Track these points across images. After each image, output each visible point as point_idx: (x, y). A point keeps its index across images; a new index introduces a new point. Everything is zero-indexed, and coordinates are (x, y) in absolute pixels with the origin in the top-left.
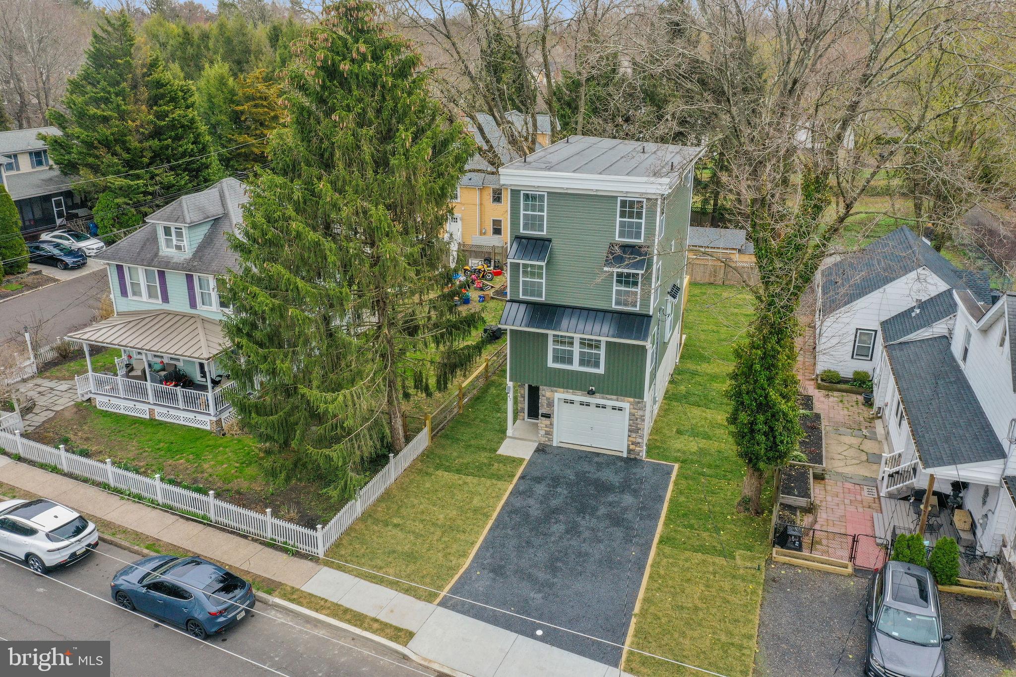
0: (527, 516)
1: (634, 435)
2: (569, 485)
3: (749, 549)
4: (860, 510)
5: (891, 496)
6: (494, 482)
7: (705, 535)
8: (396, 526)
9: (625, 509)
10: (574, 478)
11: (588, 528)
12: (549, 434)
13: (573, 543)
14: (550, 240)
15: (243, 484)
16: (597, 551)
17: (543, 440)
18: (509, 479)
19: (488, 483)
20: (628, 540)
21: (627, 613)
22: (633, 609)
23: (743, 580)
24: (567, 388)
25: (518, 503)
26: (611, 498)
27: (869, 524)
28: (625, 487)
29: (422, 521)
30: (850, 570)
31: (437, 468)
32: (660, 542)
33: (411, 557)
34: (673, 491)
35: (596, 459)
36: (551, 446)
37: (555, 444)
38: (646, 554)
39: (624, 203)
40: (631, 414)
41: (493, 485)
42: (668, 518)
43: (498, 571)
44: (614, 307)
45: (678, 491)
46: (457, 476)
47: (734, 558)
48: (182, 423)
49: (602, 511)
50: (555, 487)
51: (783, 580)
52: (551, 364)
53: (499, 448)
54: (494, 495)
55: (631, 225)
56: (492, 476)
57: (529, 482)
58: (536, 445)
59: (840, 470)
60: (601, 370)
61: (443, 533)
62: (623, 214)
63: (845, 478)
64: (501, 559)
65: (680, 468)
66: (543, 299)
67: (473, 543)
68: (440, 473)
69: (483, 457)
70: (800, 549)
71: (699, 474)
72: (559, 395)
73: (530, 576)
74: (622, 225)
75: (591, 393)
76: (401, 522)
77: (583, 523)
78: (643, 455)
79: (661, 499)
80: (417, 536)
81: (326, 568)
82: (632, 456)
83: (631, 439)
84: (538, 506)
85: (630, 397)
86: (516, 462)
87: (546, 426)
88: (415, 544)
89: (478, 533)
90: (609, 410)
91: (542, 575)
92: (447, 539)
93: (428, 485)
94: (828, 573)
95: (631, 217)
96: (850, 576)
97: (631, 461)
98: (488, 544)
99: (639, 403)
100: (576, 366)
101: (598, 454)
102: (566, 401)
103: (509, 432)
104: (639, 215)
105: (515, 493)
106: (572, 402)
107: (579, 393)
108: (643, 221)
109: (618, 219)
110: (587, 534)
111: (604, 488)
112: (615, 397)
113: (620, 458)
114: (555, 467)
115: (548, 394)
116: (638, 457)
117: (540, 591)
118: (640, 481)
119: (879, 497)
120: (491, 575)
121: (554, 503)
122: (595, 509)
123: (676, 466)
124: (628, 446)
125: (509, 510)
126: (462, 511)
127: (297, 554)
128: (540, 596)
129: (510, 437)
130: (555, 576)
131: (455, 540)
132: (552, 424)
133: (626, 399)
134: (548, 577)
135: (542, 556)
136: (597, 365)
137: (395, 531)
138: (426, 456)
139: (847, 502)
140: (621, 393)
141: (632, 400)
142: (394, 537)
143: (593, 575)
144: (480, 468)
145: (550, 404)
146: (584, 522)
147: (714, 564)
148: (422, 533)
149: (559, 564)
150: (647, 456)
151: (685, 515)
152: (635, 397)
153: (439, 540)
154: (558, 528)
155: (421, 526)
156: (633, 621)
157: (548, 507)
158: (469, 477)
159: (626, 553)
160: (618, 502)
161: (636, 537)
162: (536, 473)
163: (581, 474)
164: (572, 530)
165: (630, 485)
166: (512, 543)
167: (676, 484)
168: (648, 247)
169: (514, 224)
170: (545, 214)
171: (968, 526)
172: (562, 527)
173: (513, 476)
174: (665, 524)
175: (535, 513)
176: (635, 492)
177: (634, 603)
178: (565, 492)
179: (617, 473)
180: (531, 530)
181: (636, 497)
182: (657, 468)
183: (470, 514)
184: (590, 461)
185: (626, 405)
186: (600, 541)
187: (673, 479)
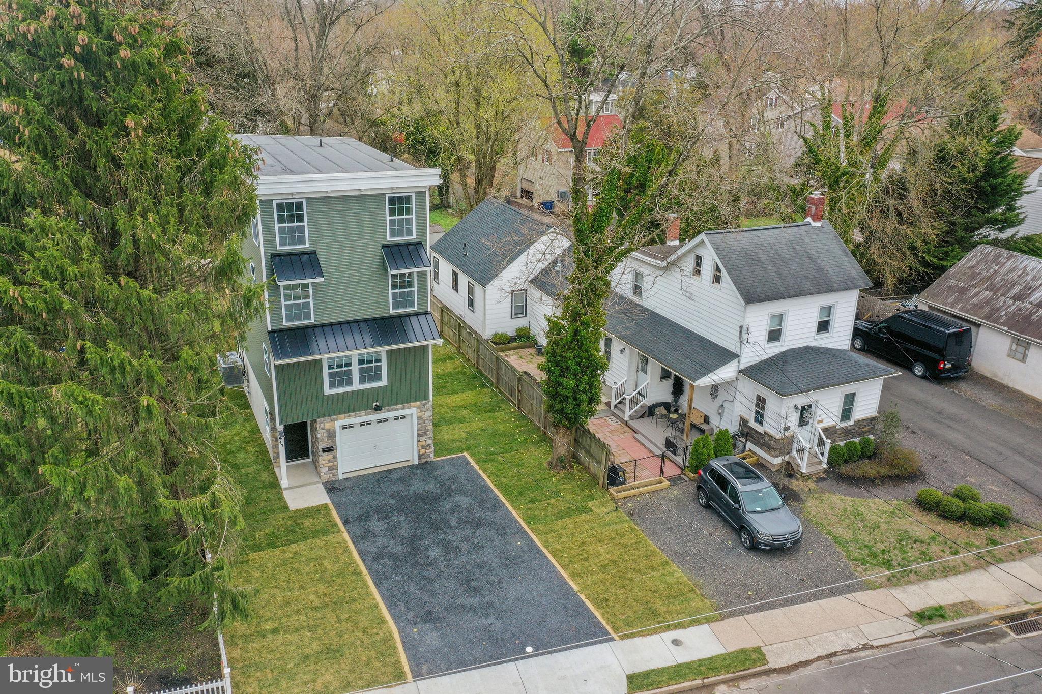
0: (393, 556)
1: (423, 439)
2: (399, 510)
3: (593, 498)
4: (622, 436)
6: (325, 538)
7: (552, 501)
8: (275, 631)
9: (469, 509)
10: (394, 502)
11: (460, 541)
12: (333, 469)
13: (463, 559)
14: (314, 253)
16: (489, 554)
17: (326, 477)
18: (335, 529)
19: (319, 542)
20: (503, 534)
21: (569, 591)
22: (572, 588)
23: (616, 523)
24: (349, 412)
25: (371, 547)
26: (447, 505)
27: (638, 443)
28: (448, 491)
29: (298, 612)
30: (668, 483)
32: (529, 524)
33: (333, 653)
34: (489, 477)
35: (394, 477)
36: (337, 481)
37: (341, 477)
38: (528, 538)
39: (392, 200)
40: (419, 418)
41: (327, 542)
42: (512, 503)
43: (429, 617)
44: (392, 311)
45: (494, 476)
46: (277, 552)
47: (591, 511)
49: (453, 521)
50: (387, 517)
51: (637, 511)
52: (328, 391)
53: (286, 503)
54: (340, 551)
55: (401, 222)
56: (315, 534)
57: (357, 524)
58: (322, 485)
60: (384, 382)
61: (334, 611)
62: (392, 212)
64: (421, 606)
65: (472, 455)
66: (313, 320)
68: (254, 556)
69: (279, 519)
70: (627, 482)
71: (492, 454)
72: (339, 423)
73: (463, 606)
74: (392, 222)
75: (378, 409)
76: (276, 625)
77: (450, 538)
78: (433, 458)
79: (485, 488)
82: (423, 461)
83: (421, 443)
84: (392, 542)
85: (416, 401)
87: (329, 461)
88: (319, 639)
89: (369, 594)
90: (391, 422)
91: (472, 601)
92: (346, 616)
93: (258, 574)
94: (654, 492)
95: (401, 214)
96: (668, 488)
97: (425, 466)
98: (392, 599)
99: (425, 404)
100: (356, 386)
101: (390, 471)
102: (344, 428)
103: (284, 483)
104: (409, 211)
105: (358, 540)
106: (351, 426)
107: (363, 413)
108: (413, 217)
109: (388, 218)
110: (464, 546)
111: (431, 500)
112: (401, 406)
113: (411, 467)
114: (368, 500)
115: (328, 425)
116: (429, 460)
117: (487, 615)
118: (454, 479)
119: (625, 423)
120: (428, 625)
121: (405, 531)
122: (446, 521)
123: (467, 455)
124: (419, 451)
125: (373, 559)
126: (327, 582)
128: (491, 619)
129: (286, 489)
130: (484, 596)
131: (358, 612)
132: (335, 457)
133: (412, 404)
134: (478, 599)
135: (452, 585)
136: (379, 378)
137: (280, 637)
139: (607, 434)
140: (405, 399)
141: (418, 403)
142: (287, 643)
143: (511, 578)
144: (290, 531)
145: (331, 435)
146: (453, 537)
147: (585, 521)
148: (312, 623)
149: (474, 584)
150: (436, 455)
151: (521, 493)
152: (420, 400)
153: (339, 621)
154: (435, 553)
155: (303, 617)
156: (583, 597)
157: (403, 538)
158: (293, 545)
159: (514, 545)
160: (457, 506)
161: (506, 528)
162: (355, 512)
163: (396, 496)
164: (448, 548)
165: (450, 487)
166: (411, 586)
167: (485, 471)
168: (420, 243)
169: (269, 240)
170: (305, 224)
171: (702, 420)
172: (437, 550)
173: (336, 525)
174: (514, 508)
175: (399, 549)
176: (460, 491)
177: (566, 583)
178: (402, 518)
179: (424, 481)
180: (414, 565)
181: (466, 495)
182: (453, 463)
183: (339, 581)
184: (390, 481)
185: (412, 410)
186: (483, 547)
187: (477, 467)
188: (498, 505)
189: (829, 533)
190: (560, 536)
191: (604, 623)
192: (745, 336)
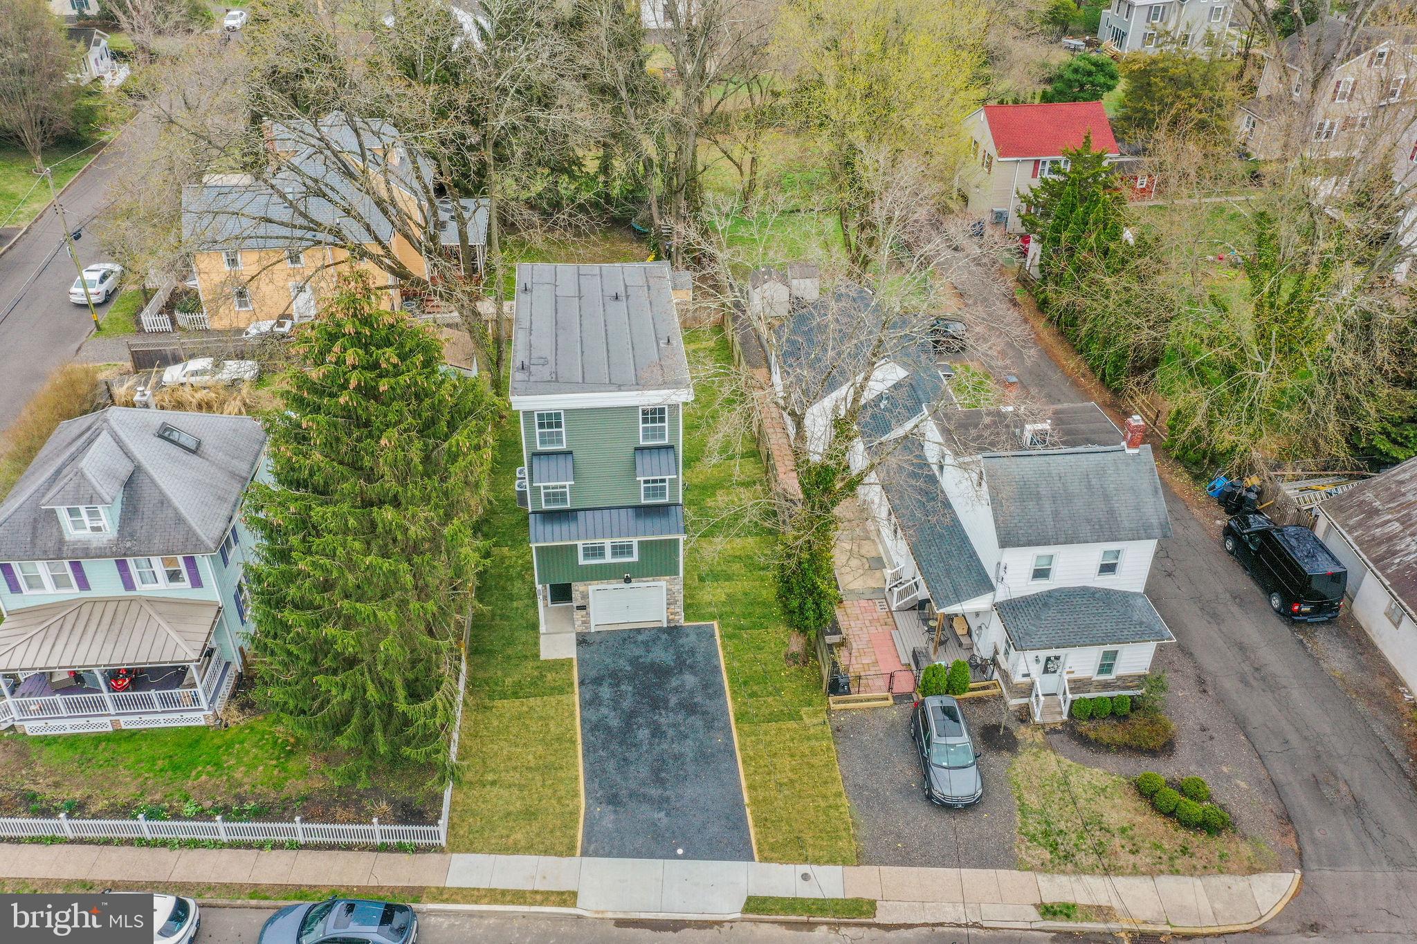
0: (608, 729)
1: (672, 606)
2: (631, 678)
3: (810, 703)
4: (879, 628)
5: (900, 610)
6: (559, 697)
7: (770, 699)
8: (493, 783)
9: (692, 692)
10: (628, 668)
11: (669, 726)
12: (586, 622)
13: (665, 746)
14: (571, 452)
15: (296, 786)
16: (688, 748)
17: (580, 628)
18: (570, 689)
19: (553, 700)
20: (709, 726)
21: (739, 804)
22: (743, 800)
23: (817, 739)
24: (601, 579)
25: (593, 716)
26: (674, 682)
27: (890, 643)
28: (681, 665)
29: (515, 768)
30: (891, 701)
31: (491, 698)
32: (737, 720)
33: (530, 814)
34: (725, 657)
35: (640, 638)
36: (589, 633)
37: (593, 630)
38: (730, 738)
39: (645, 413)
40: (669, 590)
41: (559, 702)
42: (734, 692)
43: (613, 800)
44: (643, 502)
45: (730, 656)
46: (517, 702)
47: (801, 719)
48: (163, 725)
49: (673, 701)
50: (618, 685)
51: (844, 728)
52: (582, 561)
53: (539, 651)
54: (567, 714)
55: (654, 429)
56: (552, 691)
57: (590, 686)
58: (574, 636)
59: (851, 586)
60: (635, 558)
61: (542, 775)
62: (645, 421)
63: (859, 595)
64: (611, 787)
65: (722, 626)
66: (569, 505)
67: (577, 778)
68: (498, 703)
69: (529, 668)
70: (849, 692)
71: (739, 629)
72: (592, 587)
73: (644, 796)
74: (645, 429)
75: (628, 579)
76: (496, 777)
77: (662, 720)
78: (682, 622)
79: (716, 670)
80: (521, 788)
81: (455, 856)
82: (672, 625)
83: (670, 610)
84: (613, 714)
85: (666, 575)
86: (563, 665)
87: (582, 617)
88: (523, 799)
89: (575, 765)
90: (642, 590)
91: (654, 792)
92: (550, 782)
93: (496, 723)
94: (875, 709)
95: (653, 422)
96: (891, 706)
97: (673, 631)
98: (591, 775)
99: (675, 578)
100: (608, 559)
101: (639, 631)
102: (599, 590)
103: (543, 627)
104: (662, 420)
105: (585, 705)
107: (614, 581)
108: (666, 424)
109: (641, 426)
110: (670, 732)
111: (663, 672)
112: (650, 578)
113: (660, 629)
114: (608, 661)
115: (581, 588)
116: (678, 624)
117: (660, 809)
118: (692, 652)
119: (891, 612)
120: (610, 807)
121: (626, 704)
122: (666, 701)
123: (715, 624)
124: (668, 617)
125: (591, 728)
126: (547, 744)
127: (418, 850)
128: (662, 814)
129: (543, 633)
130: (665, 789)
132: (588, 614)
133: (662, 577)
134: (660, 791)
135: (644, 772)
136: (630, 553)
137: (496, 790)
138: (474, 685)
139: (867, 623)
140: (655, 572)
141: (668, 577)
142: (499, 797)
143: (697, 776)
144: (535, 684)
145: (585, 596)
146: (664, 719)
147: (789, 730)
148: (523, 782)
149: (663, 775)
150: (686, 619)
151: (745, 683)
152: (670, 575)
153: (543, 786)
154: (643, 734)
155: (518, 775)
156: (748, 811)
157: (623, 711)
158: (531, 699)
159: (714, 742)
160: (683, 685)
161: (714, 721)
162: (593, 674)
163: (634, 661)
164: (657, 732)
165: (685, 661)
166: (611, 766)
167: (724, 648)
168: (672, 447)
169: (531, 442)
170: (563, 429)
171: (965, 632)
172: (647, 731)
173: (572, 684)
174: (733, 698)
175: (614, 722)
176: (692, 668)
177: (741, 793)
178: (630, 689)
179: (666, 649)
180: (621, 744)
181: (695, 675)
182: (700, 632)
183: (556, 746)
184: (635, 642)
185: (662, 583)
186: (686, 737)
187: (719, 642)
188: (719, 693)
189: (1019, 798)
190: (758, 742)
191: (753, 842)
192: (1002, 573)
